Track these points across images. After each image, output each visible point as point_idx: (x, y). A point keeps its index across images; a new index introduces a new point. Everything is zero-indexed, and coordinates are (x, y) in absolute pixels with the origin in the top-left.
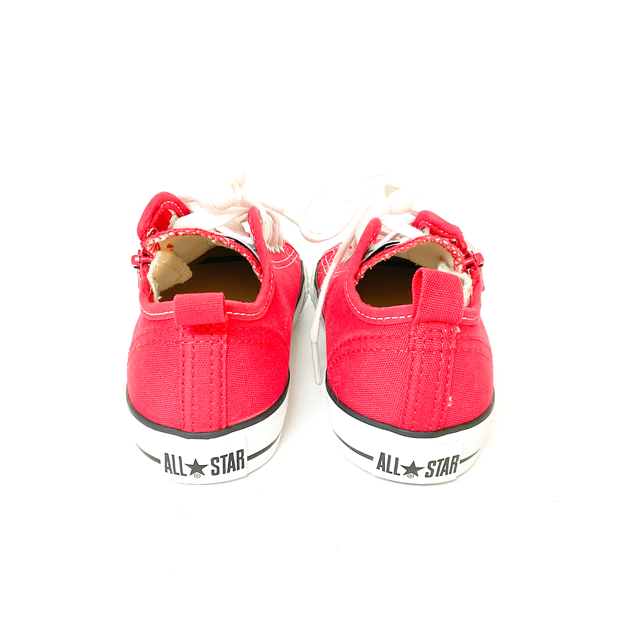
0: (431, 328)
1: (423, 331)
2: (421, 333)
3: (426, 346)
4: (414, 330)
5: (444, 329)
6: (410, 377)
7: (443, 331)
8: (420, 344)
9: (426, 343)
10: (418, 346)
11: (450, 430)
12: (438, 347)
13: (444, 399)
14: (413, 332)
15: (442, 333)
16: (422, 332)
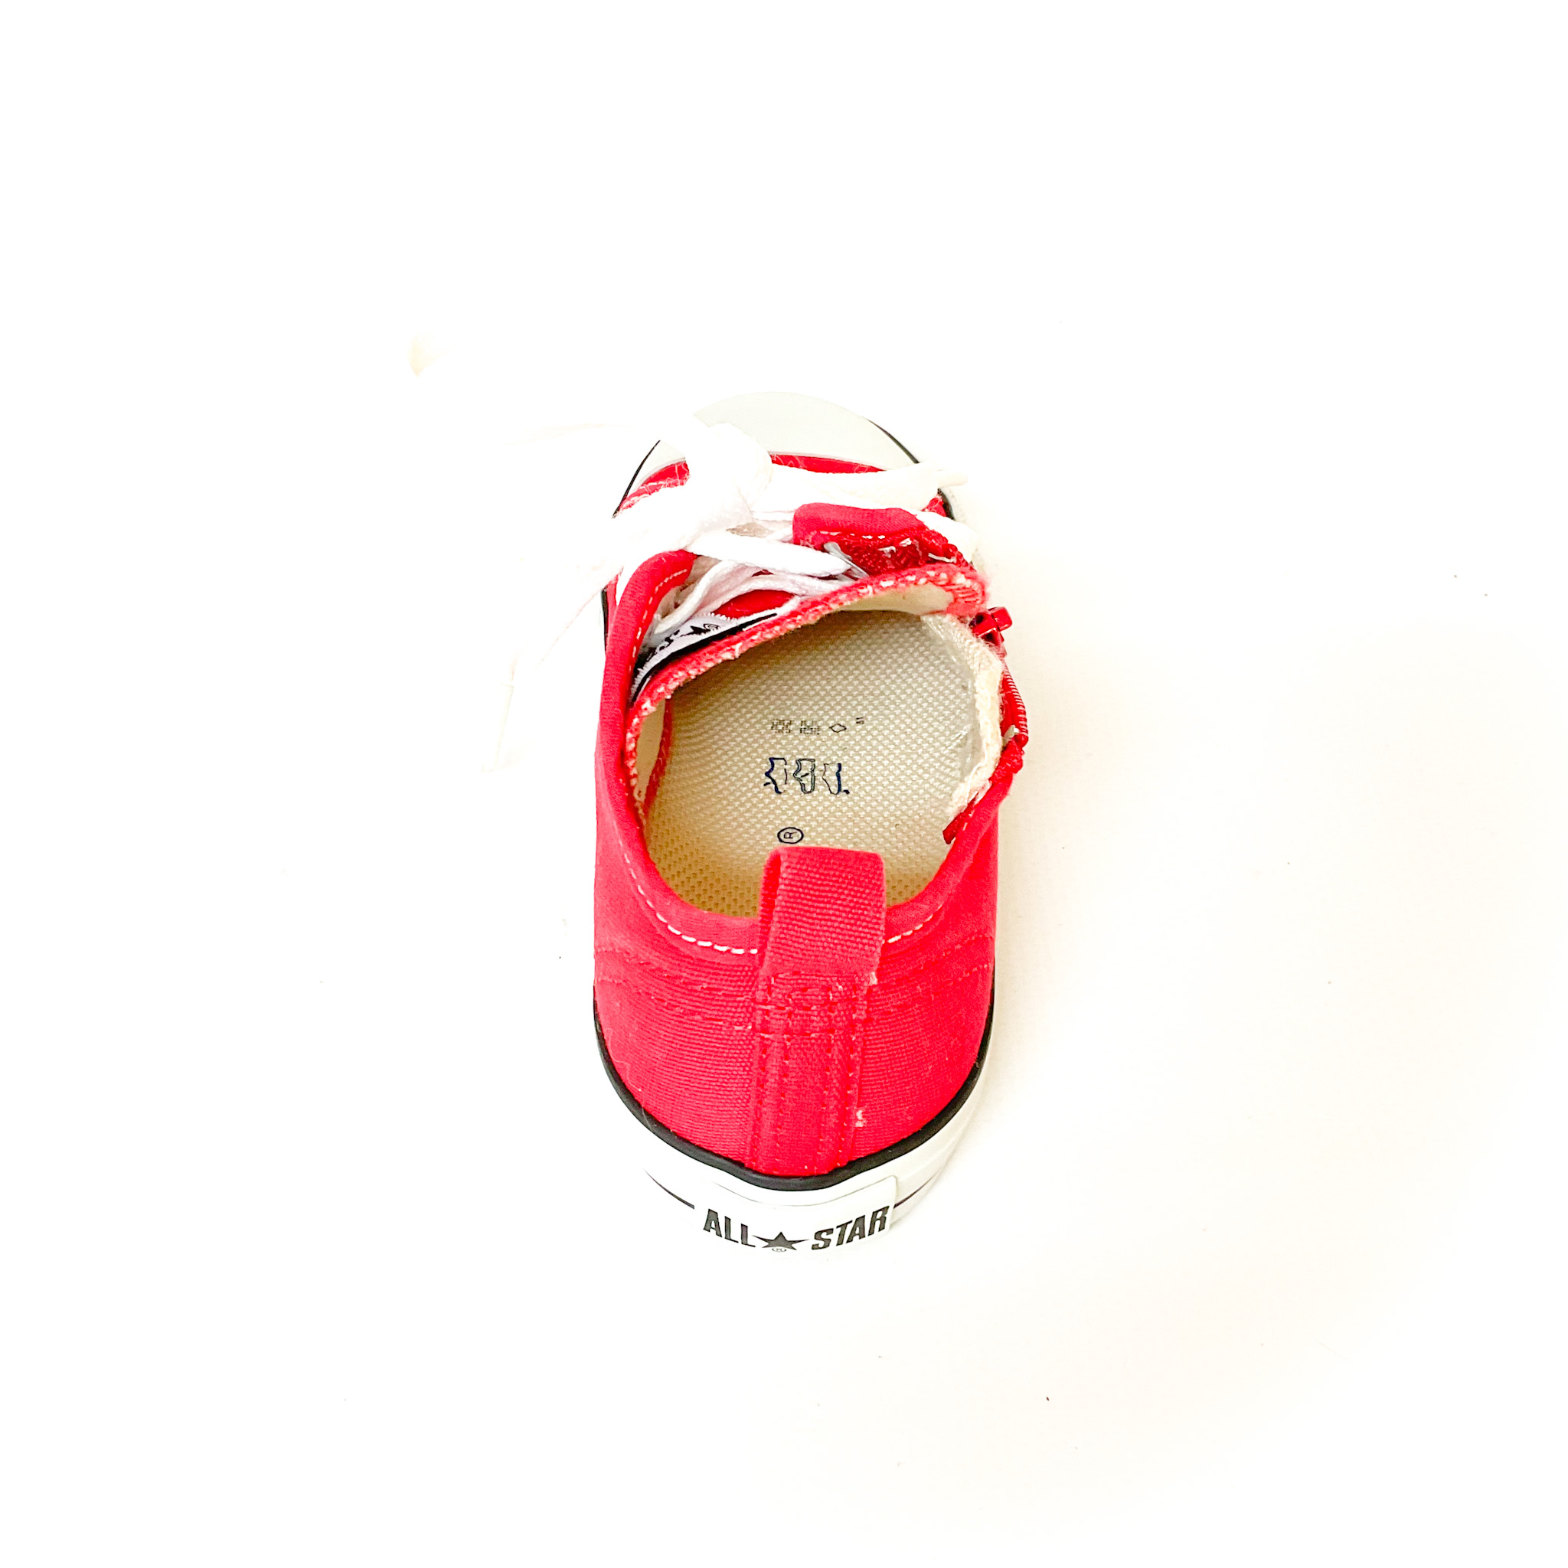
0: (805, 984)
1: (784, 992)
2: (780, 996)
3: (793, 1024)
4: (763, 990)
5: (837, 984)
6: (761, 1083)
7: (834, 989)
8: (780, 1019)
9: (793, 1017)
10: (777, 1023)
11: (864, 1165)
12: (822, 1024)
13: (846, 1116)
14: (763, 993)
15: (832, 992)
16: (784, 995)
